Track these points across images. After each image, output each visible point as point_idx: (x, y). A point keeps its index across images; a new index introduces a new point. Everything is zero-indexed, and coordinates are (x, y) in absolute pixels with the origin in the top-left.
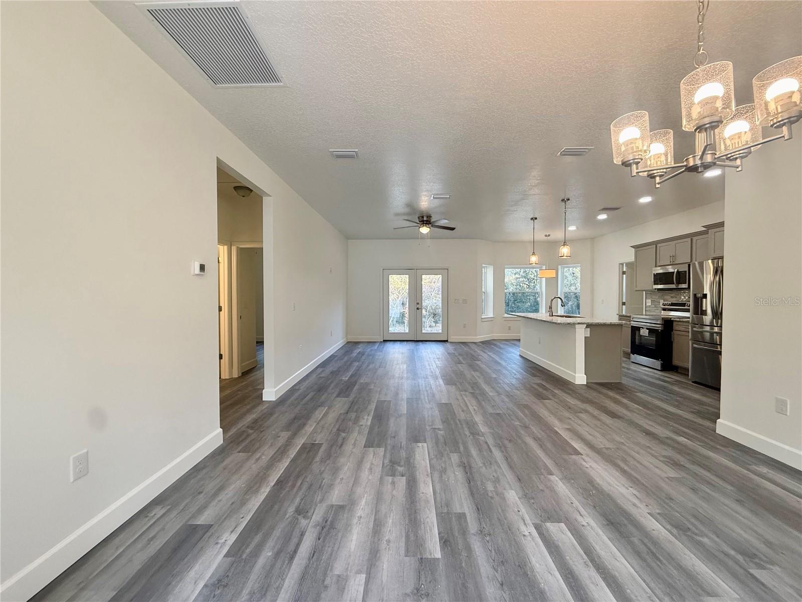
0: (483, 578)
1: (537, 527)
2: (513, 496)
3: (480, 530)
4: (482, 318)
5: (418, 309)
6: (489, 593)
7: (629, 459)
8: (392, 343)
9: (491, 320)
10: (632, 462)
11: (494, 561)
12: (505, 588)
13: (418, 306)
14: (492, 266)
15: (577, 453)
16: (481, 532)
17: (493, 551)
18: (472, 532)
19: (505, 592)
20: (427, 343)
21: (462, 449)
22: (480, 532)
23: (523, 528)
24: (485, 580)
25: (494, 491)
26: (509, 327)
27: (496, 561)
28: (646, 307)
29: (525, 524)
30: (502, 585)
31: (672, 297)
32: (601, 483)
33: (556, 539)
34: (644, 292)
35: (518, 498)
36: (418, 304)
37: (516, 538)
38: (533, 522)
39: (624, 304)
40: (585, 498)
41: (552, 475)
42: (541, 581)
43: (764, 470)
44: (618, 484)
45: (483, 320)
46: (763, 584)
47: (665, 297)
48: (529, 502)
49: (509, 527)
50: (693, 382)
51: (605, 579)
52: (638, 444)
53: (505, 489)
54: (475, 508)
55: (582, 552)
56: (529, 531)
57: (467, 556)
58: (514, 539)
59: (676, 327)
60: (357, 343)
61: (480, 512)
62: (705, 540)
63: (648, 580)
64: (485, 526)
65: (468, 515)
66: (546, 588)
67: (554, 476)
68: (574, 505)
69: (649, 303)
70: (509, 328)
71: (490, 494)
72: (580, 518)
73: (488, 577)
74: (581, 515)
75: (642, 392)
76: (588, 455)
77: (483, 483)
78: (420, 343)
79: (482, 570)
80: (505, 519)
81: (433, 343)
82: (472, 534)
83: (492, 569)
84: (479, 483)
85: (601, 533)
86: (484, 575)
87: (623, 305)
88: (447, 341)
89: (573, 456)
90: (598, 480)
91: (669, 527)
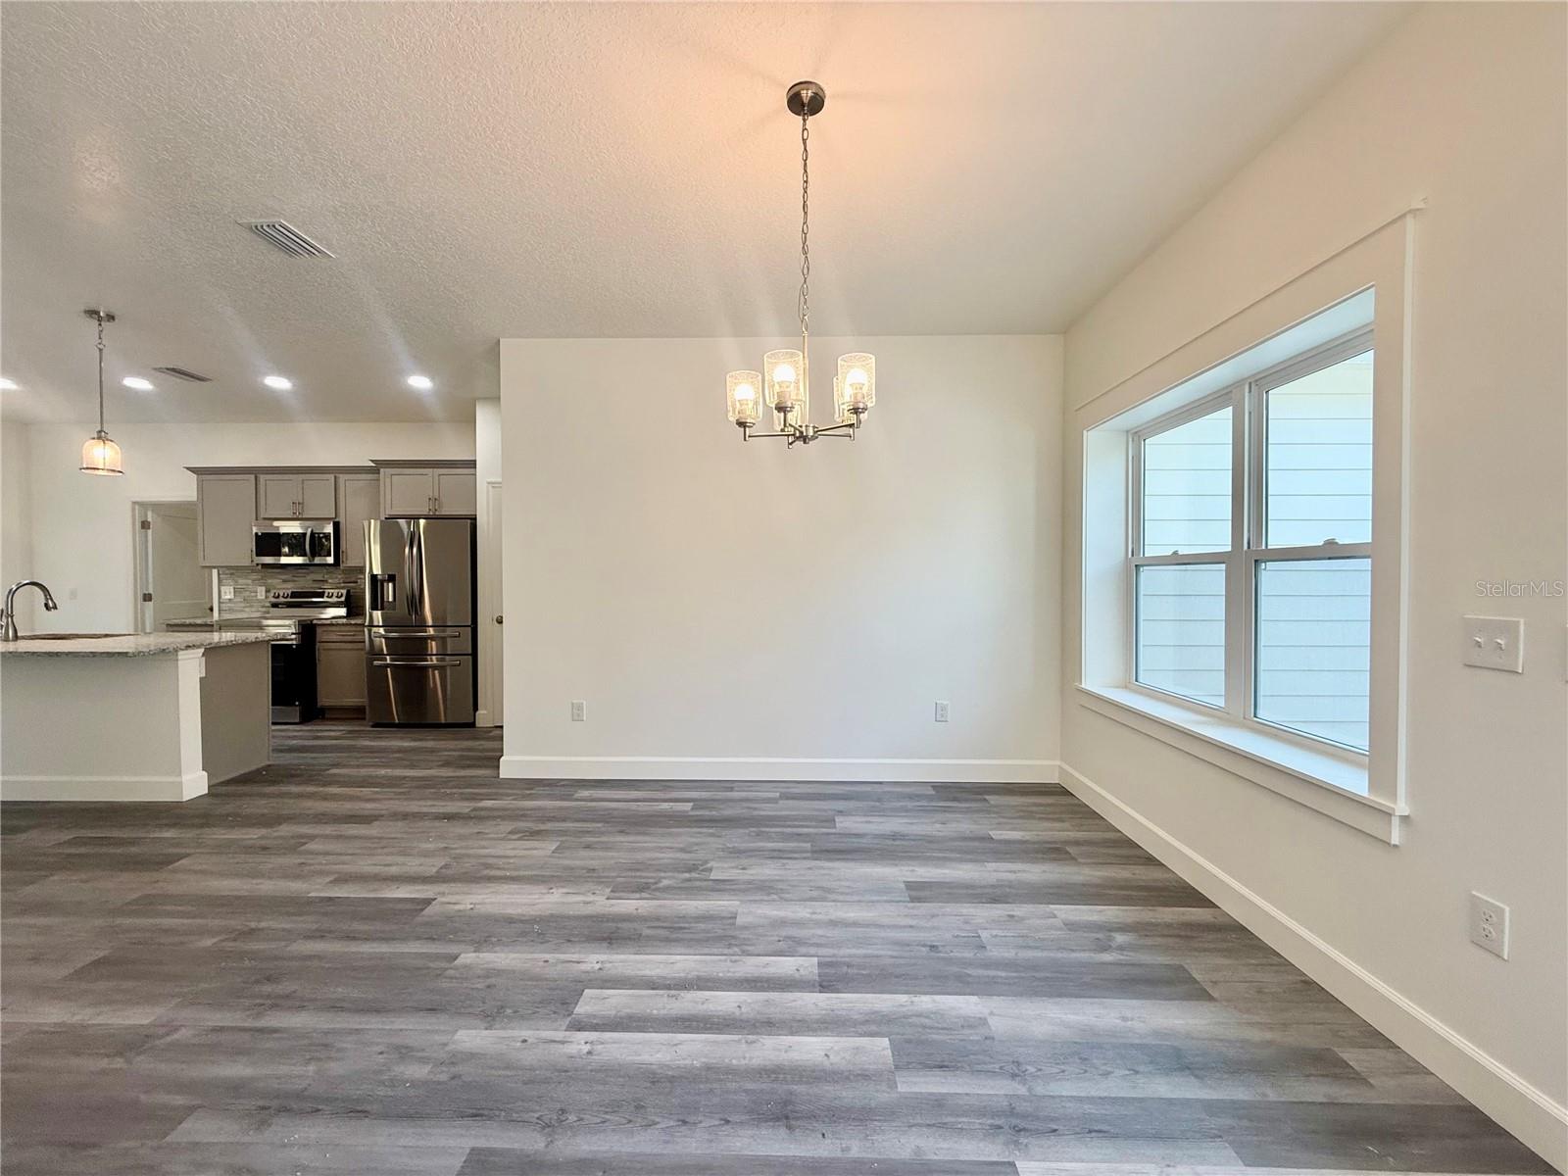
0: (665, 1152)
1: (579, 1026)
2: (472, 1038)
3: (543, 1128)
6: (696, 1149)
7: (490, 861)
10: (500, 862)
11: (630, 1121)
12: (691, 1119)
15: (428, 902)
16: (547, 1127)
17: (608, 1117)
18: (543, 1145)
19: (701, 1122)
21: (179, 1100)
22: (547, 1130)
23: (572, 1049)
24: (669, 1150)
25: (434, 1066)
27: (631, 1118)
28: (220, 602)
29: (563, 1042)
30: (685, 1122)
31: (285, 581)
32: (520, 911)
33: (614, 1012)
34: (215, 572)
35: (486, 1029)
37: (590, 1068)
38: (564, 1028)
39: (147, 598)
40: (542, 943)
41: (457, 958)
42: (689, 1062)
43: (585, 793)
44: (537, 897)
46: (728, 880)
47: (270, 581)
48: (507, 1017)
49: (559, 1071)
50: (373, 726)
51: (700, 989)
52: (461, 837)
53: (445, 1045)
54: (467, 1122)
55: (651, 992)
56: (583, 1042)
57: (604, 1172)
58: (591, 1071)
59: (321, 635)
61: (486, 1112)
62: (665, 882)
63: (706, 951)
64: (536, 1115)
65: (482, 1143)
66: (703, 1060)
67: (462, 956)
68: (551, 961)
69: (228, 593)
71: (443, 1077)
72: (583, 967)
73: (667, 1142)
74: (578, 962)
75: (336, 765)
76: (443, 894)
77: (393, 1083)
79: (647, 1149)
80: (535, 1070)
82: (547, 1146)
83: (649, 1131)
84: (381, 1092)
85: (622, 957)
86: (657, 1149)
87: (145, 600)
89: (427, 910)
90: (510, 911)
91: (637, 895)
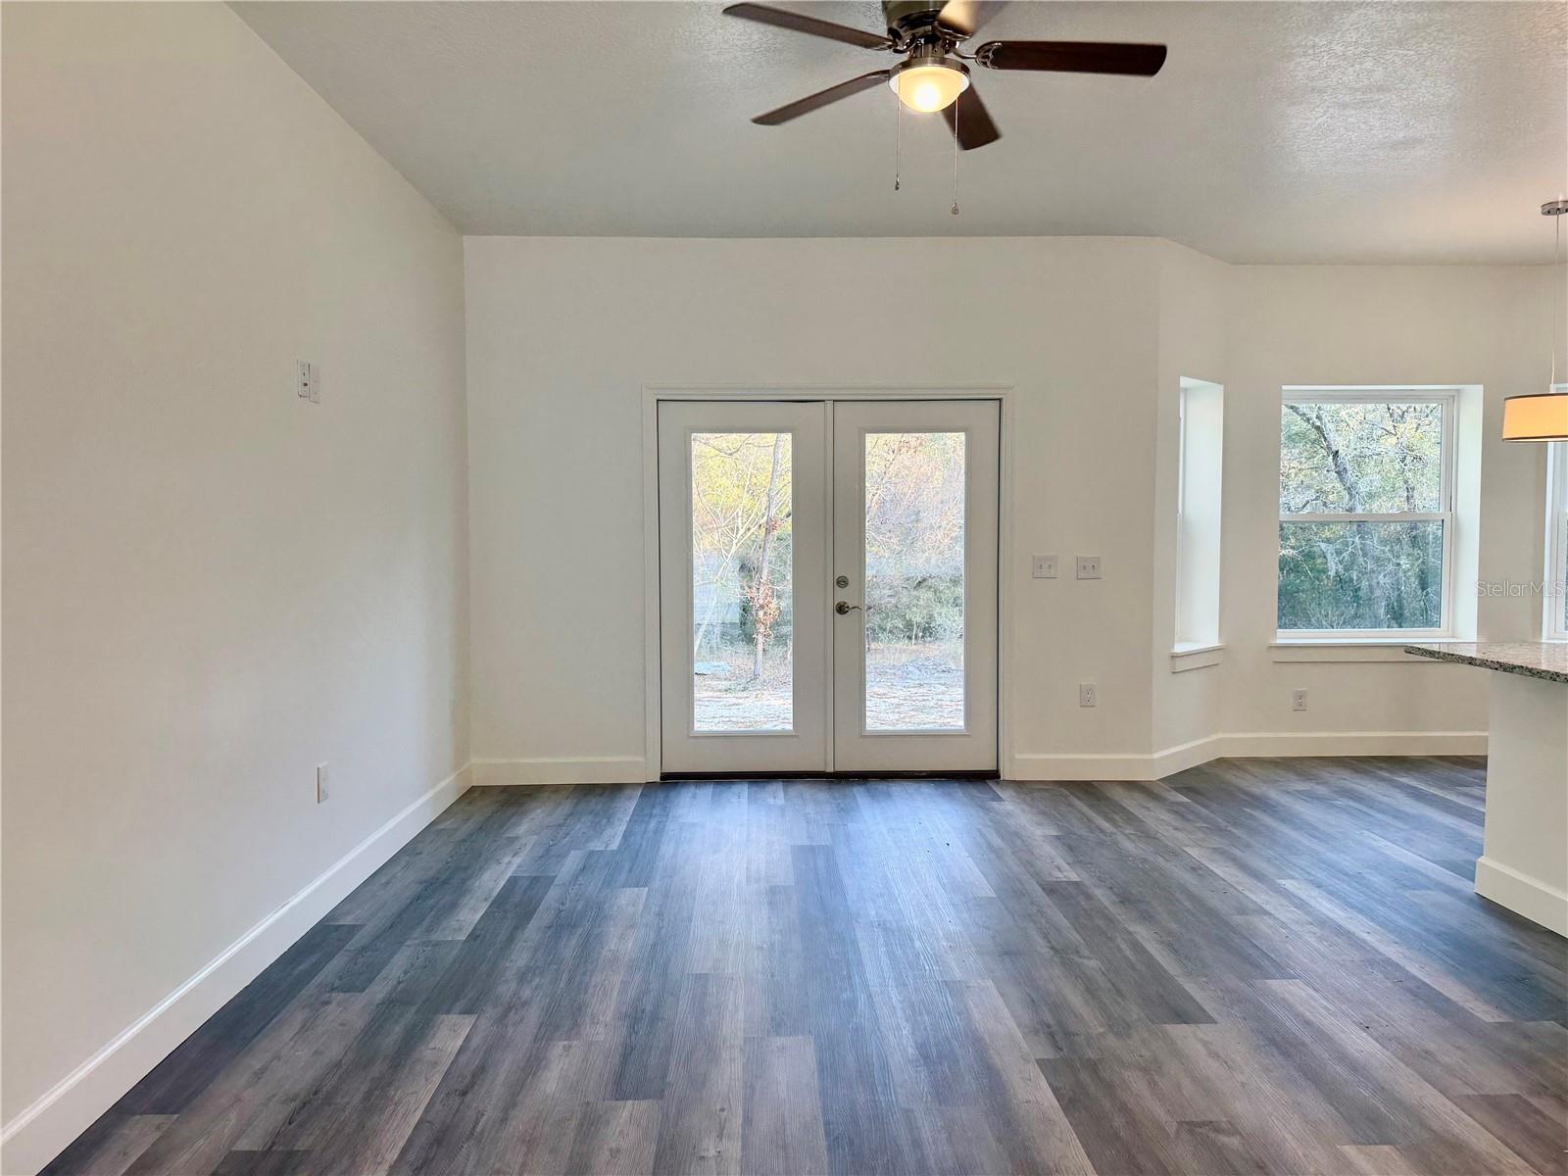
4: (1174, 657)
5: (841, 609)
8: (707, 791)
9: (1210, 661)
13: (843, 595)
14: (1221, 387)
20: (896, 788)
26: (1300, 696)
36: (842, 582)
45: (1181, 665)
60: (516, 798)
70: (1300, 701)
78: (858, 793)
81: (927, 789)
88: (993, 775)
